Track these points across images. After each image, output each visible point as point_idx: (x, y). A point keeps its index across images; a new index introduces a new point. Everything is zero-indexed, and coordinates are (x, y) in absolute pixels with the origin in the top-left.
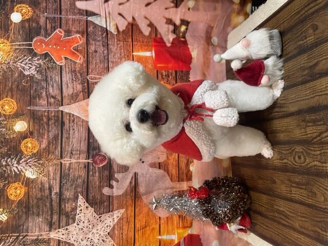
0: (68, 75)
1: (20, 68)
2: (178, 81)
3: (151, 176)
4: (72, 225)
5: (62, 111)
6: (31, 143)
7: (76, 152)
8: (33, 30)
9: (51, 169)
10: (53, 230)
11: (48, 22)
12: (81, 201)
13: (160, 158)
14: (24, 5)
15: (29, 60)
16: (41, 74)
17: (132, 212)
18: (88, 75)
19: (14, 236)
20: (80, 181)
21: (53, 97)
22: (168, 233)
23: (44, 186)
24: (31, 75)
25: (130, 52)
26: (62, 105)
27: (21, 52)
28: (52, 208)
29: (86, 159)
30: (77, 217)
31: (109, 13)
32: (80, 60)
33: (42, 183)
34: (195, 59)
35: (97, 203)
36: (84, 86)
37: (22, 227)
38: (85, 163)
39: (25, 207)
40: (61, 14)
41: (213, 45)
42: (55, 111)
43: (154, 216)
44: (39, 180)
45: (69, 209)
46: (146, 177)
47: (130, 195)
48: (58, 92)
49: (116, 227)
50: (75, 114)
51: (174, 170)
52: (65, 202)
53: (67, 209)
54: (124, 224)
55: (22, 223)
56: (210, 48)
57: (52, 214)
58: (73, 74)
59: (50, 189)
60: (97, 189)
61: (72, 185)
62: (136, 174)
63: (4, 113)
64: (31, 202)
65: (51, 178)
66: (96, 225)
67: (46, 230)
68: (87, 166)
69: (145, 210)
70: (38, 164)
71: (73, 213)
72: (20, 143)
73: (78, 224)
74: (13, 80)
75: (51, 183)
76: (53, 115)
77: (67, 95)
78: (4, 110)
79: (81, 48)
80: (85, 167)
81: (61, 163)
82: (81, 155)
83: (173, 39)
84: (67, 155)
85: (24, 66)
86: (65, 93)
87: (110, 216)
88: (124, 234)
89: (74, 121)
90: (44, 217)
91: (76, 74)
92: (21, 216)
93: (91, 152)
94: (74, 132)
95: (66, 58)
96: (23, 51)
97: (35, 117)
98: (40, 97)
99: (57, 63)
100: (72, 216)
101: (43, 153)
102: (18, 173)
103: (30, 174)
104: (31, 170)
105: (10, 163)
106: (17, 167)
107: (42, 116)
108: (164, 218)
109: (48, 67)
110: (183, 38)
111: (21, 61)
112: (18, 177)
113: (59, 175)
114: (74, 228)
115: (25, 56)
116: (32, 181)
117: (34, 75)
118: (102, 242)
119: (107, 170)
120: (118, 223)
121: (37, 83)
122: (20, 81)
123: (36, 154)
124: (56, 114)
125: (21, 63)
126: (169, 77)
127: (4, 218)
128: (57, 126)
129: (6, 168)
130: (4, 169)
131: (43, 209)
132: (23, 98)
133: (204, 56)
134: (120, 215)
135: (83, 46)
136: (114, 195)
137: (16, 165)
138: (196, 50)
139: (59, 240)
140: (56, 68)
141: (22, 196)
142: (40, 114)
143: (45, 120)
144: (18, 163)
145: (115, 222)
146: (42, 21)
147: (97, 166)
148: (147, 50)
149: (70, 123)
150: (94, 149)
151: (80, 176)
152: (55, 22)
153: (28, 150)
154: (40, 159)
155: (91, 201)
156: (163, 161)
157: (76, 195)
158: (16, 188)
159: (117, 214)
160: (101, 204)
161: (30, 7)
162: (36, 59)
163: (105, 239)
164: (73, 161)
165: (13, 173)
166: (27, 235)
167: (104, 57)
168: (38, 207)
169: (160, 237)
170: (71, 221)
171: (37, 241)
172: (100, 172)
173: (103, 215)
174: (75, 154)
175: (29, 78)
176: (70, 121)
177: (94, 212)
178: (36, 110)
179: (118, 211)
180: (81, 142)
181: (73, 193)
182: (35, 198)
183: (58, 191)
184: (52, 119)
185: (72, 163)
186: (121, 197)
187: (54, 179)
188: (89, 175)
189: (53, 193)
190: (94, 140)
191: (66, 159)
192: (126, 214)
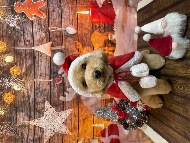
0: (36, 26)
1: (7, 23)
2: (106, 30)
4: (42, 117)
5: (34, 50)
6: (16, 69)
7: (43, 75)
9: (28, 85)
10: (31, 120)
12: (47, 104)
15: (13, 17)
16: (20, 26)
17: (77, 110)
18: (49, 27)
19: (9, 123)
20: (46, 92)
21: (28, 41)
22: (98, 123)
23: (25, 95)
24: (14, 27)
25: (75, 11)
26: (34, 46)
27: (7, 12)
28: (30, 107)
29: (49, 79)
30: (45, 113)
32: (44, 17)
33: (23, 93)
34: (118, 16)
35: (56, 105)
36: (47, 34)
37: (13, 118)
38: (48, 82)
39: (14, 107)
41: (129, 6)
42: (29, 50)
44: (22, 92)
45: (40, 108)
47: (76, 101)
48: (31, 37)
49: (68, 119)
50: (42, 51)
52: (38, 104)
53: (39, 108)
54: (73, 117)
55: (13, 116)
56: (128, 8)
57: (30, 111)
58: (40, 26)
59: (29, 96)
60: (56, 97)
61: (41, 94)
64: (18, 104)
65: (29, 90)
66: (56, 118)
67: (27, 120)
68: (50, 84)
69: (85, 109)
70: (20, 82)
71: (42, 110)
72: (9, 69)
73: (46, 117)
74: (3, 30)
75: (29, 93)
76: (28, 52)
77: (36, 40)
79: (44, 9)
80: (49, 84)
81: (35, 82)
82: (46, 77)
83: (104, 3)
84: (38, 76)
85: (9, 21)
86: (35, 38)
87: (64, 113)
88: (72, 123)
89: (41, 56)
90: (25, 113)
91: (41, 26)
92: (12, 112)
93: (52, 75)
94: (42, 63)
95: (35, 16)
96: (8, 11)
97: (17, 54)
98: (20, 41)
99: (30, 19)
100: (42, 112)
101: (24, 75)
102: (9, 87)
103: (16, 87)
104: (17, 85)
105: (4, 81)
106: (8, 84)
107: (22, 53)
109: (24, 22)
110: (110, 1)
111: (7, 18)
112: (9, 89)
113: (33, 88)
114: (43, 119)
115: (10, 14)
116: (18, 92)
117: (16, 27)
118: (60, 127)
119: (62, 86)
120: (69, 117)
121: (18, 32)
122: (7, 31)
123: (19, 76)
124: (30, 52)
125: (8, 19)
126: (100, 28)
127: (2, 113)
128: (31, 59)
129: (2, 84)
130: (1, 84)
131: (25, 108)
132: (9, 41)
133: (123, 13)
134: (70, 112)
135: (46, 7)
136: (66, 101)
137: (8, 82)
138: (118, 10)
139: (35, 126)
140: (29, 22)
141: (12, 100)
142: (20, 52)
143: (24, 55)
144: (9, 81)
145: (68, 115)
147: (56, 84)
148: (86, 10)
149: (39, 57)
150: (54, 73)
151: (46, 89)
153: (14, 73)
154: (21, 79)
155: (53, 104)
157: (44, 100)
158: (8, 96)
159: (69, 112)
160: (59, 106)
162: (17, 16)
163: (61, 126)
164: (42, 80)
165: (7, 87)
167: (59, 15)
168: (22, 107)
169: (93, 125)
170: (41, 115)
171: (22, 126)
172: (58, 87)
173: (60, 112)
174: (42, 76)
175: (13, 29)
176: (39, 56)
177: (55, 110)
178: (18, 49)
179: (69, 110)
180: (46, 69)
181: (42, 99)
182: (20, 102)
183: (33, 98)
184: (28, 55)
185: (41, 81)
186: (71, 102)
187: (31, 91)
188: (52, 89)
189: (30, 99)
190: (53, 68)
191: (37, 79)
192: (73, 112)
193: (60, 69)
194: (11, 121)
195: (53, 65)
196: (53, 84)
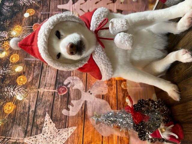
3: (96, 104)
4: (40, 135)
6: (23, 78)
8: (34, 20)
9: (32, 95)
10: (26, 137)
11: (42, 16)
12: (47, 117)
13: (104, 91)
14: (31, 9)
17: (82, 129)
19: (2, 138)
20: (48, 103)
23: (26, 106)
27: (26, 31)
28: (28, 121)
29: (54, 90)
30: (43, 129)
31: (75, 9)
33: (25, 103)
35: (58, 120)
37: (8, 132)
38: (52, 92)
39: (12, 119)
40: (49, 12)
43: (98, 134)
46: (92, 104)
47: (81, 116)
49: (69, 140)
51: (113, 101)
52: (37, 118)
53: (38, 123)
54: (76, 138)
55: (8, 129)
57: (28, 125)
59: (29, 108)
60: (59, 110)
61: (43, 106)
62: (86, 102)
63: (12, 62)
64: (17, 115)
65: (31, 101)
66: (55, 137)
67: (22, 136)
68: (54, 94)
69: (91, 129)
70: (24, 92)
71: (41, 126)
72: (17, 78)
73: (43, 135)
75: (31, 104)
76: (38, 63)
78: (12, 60)
80: (52, 95)
81: (38, 92)
82: (51, 87)
87: (66, 131)
90: (22, 127)
92: (9, 124)
93: (57, 85)
94: (49, 73)
96: (28, 30)
97: (28, 64)
100: (40, 128)
101: (29, 84)
103: (19, 97)
104: (20, 95)
105: (9, 90)
106: (12, 93)
107: (32, 64)
108: (106, 137)
112: (12, 99)
113: (36, 99)
114: (40, 137)
115: (28, 33)
116: (20, 102)
119: (66, 97)
120: (70, 137)
123: (25, 85)
124: (40, 62)
128: (39, 69)
129: (6, 93)
131: (23, 121)
132: (23, 54)
134: (73, 131)
136: (70, 115)
137: (12, 91)
141: (12, 111)
142: (31, 62)
143: (33, 65)
144: (14, 90)
145: (69, 135)
146: (39, 16)
147: (60, 95)
149: (46, 68)
150: (60, 83)
151: (49, 100)
152: (46, 16)
153: (21, 82)
154: (26, 88)
155: (54, 118)
156: (105, 94)
157: (44, 113)
158: (9, 106)
160: (60, 121)
161: (34, 10)
164: (46, 90)
165: (10, 96)
166: (10, 139)
168: (20, 120)
170: (39, 132)
172: (62, 98)
173: (62, 129)
174: (47, 86)
176: (47, 66)
177: (55, 127)
178: (29, 60)
179: (72, 127)
180: (52, 79)
181: (43, 112)
182: (20, 113)
183: (34, 109)
184: (37, 65)
185: (45, 92)
186: (75, 117)
187: (33, 101)
188: (55, 100)
189: (30, 111)
190: (60, 78)
191: (41, 89)
192: (77, 131)
193: (66, 79)
194: (5, 136)
195: (60, 75)
196: (56, 95)
